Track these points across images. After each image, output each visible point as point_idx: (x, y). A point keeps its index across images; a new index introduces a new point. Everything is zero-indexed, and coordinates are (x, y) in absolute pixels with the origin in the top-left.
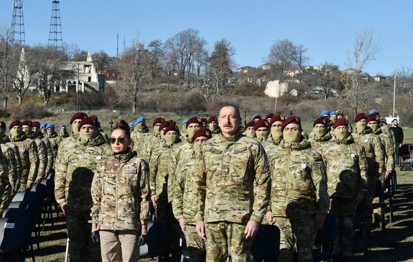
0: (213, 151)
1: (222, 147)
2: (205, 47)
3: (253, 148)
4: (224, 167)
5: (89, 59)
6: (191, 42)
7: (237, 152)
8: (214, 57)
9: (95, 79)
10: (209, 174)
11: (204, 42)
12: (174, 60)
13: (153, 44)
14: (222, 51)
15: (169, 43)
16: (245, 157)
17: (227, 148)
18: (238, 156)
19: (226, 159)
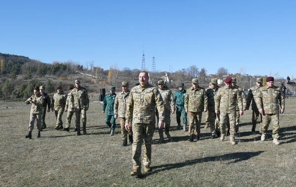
0: (136, 92)
1: (140, 90)
2: (198, 70)
3: (154, 91)
4: (141, 100)
5: (166, 75)
6: (194, 69)
7: (147, 93)
8: (201, 73)
9: (168, 80)
10: (135, 102)
11: (198, 69)
12: (189, 74)
13: (183, 70)
14: (203, 71)
15: (188, 69)
16: (150, 95)
17: (143, 91)
18: (147, 94)
19: (142, 96)
